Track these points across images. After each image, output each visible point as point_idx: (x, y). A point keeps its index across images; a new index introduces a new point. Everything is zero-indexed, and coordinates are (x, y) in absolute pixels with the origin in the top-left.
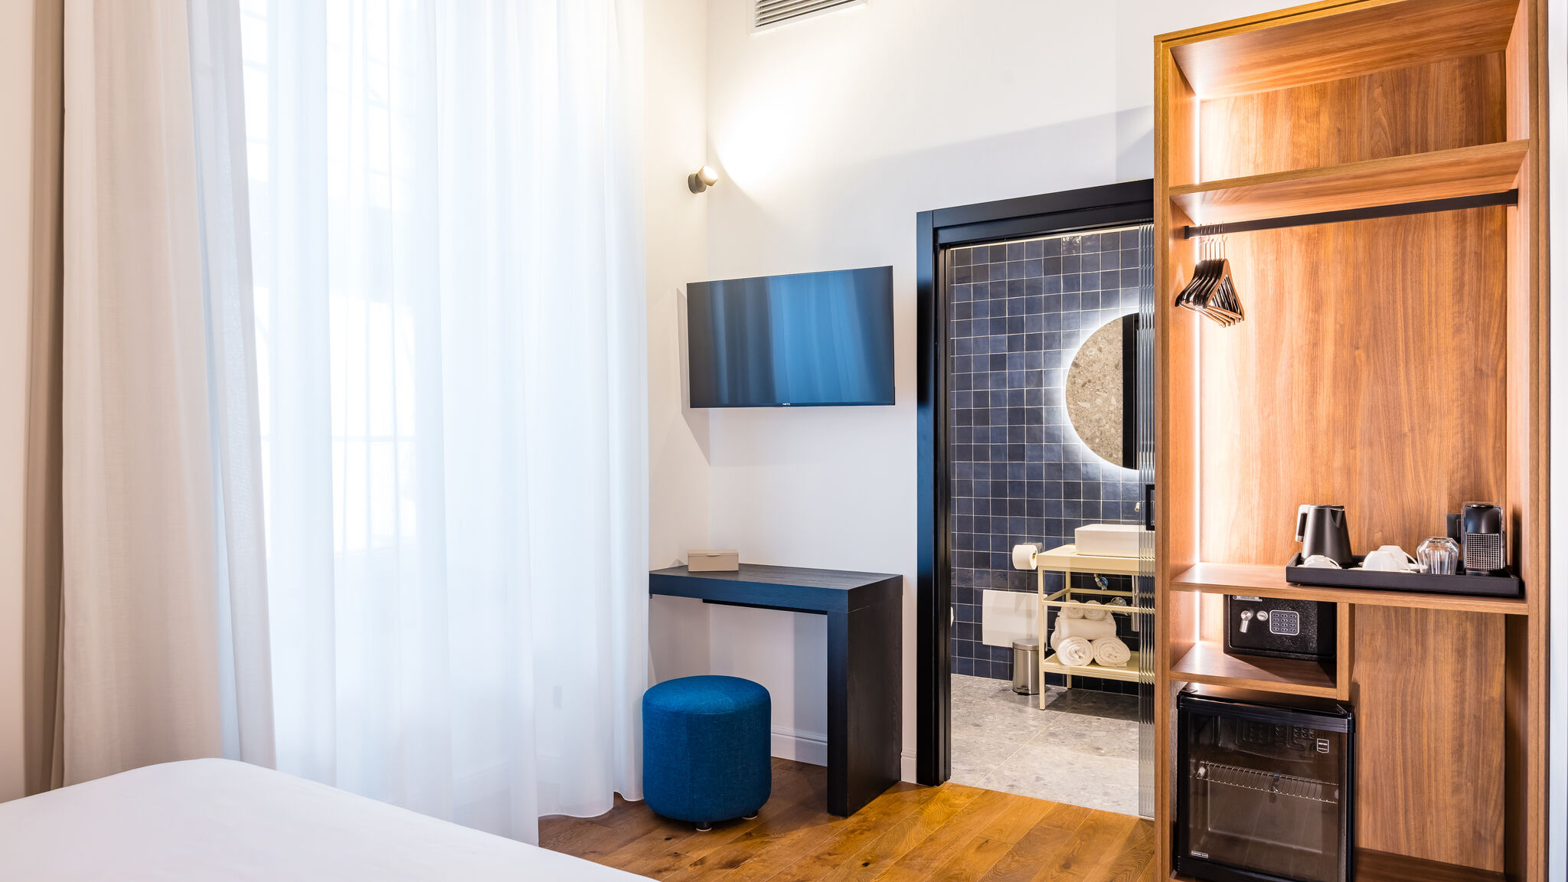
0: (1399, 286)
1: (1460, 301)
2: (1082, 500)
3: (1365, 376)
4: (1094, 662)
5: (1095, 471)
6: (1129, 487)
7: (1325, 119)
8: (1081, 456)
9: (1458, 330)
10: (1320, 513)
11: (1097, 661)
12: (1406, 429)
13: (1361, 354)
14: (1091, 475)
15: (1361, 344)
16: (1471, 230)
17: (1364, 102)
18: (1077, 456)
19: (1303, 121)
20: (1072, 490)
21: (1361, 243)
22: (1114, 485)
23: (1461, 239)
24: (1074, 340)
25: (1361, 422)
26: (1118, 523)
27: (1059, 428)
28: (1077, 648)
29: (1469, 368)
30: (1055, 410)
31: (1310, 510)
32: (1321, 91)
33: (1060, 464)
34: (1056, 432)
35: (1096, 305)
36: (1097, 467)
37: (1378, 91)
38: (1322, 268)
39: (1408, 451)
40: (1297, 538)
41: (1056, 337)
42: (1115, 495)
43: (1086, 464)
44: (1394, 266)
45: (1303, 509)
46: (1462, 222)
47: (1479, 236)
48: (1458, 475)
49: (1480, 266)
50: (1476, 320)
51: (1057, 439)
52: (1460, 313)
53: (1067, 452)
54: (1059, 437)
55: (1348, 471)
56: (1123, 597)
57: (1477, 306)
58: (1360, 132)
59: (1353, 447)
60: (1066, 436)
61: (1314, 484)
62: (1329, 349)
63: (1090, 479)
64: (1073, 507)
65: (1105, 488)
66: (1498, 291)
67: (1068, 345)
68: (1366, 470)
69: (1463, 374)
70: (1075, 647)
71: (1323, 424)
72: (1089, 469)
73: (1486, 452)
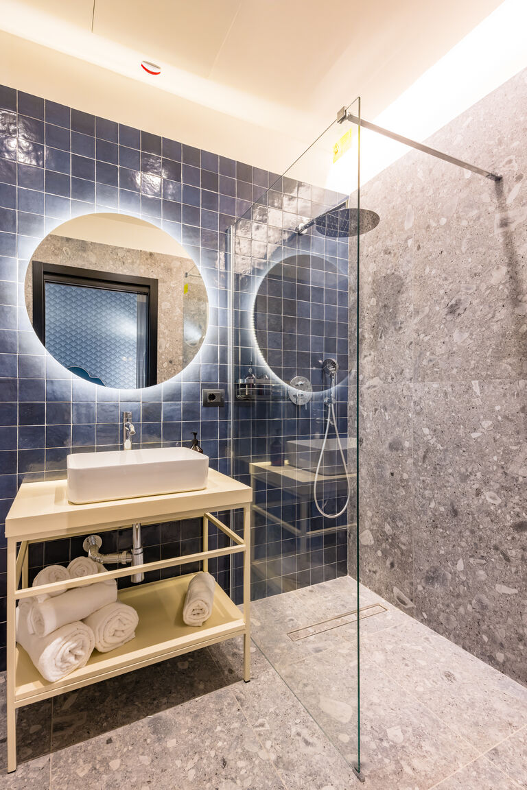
2: (46, 425)
4: (96, 653)
5: (64, 389)
6: (104, 407)
8: (44, 371)
11: (100, 649)
14: (58, 394)
18: (40, 371)
20: (32, 414)
22: (88, 406)
24: (35, 226)
26: (92, 450)
27: (13, 335)
28: (74, 645)
30: (6, 310)
33: (14, 381)
34: (9, 340)
35: (65, 192)
36: (67, 385)
41: (10, 217)
42: (89, 417)
43: (52, 382)
51: (9, 348)
53: (25, 365)
54: (13, 345)
56: (96, 534)
60: (24, 346)
63: (56, 399)
64: (35, 435)
65: (77, 410)
67: (27, 231)
70: (71, 645)
72: (56, 387)
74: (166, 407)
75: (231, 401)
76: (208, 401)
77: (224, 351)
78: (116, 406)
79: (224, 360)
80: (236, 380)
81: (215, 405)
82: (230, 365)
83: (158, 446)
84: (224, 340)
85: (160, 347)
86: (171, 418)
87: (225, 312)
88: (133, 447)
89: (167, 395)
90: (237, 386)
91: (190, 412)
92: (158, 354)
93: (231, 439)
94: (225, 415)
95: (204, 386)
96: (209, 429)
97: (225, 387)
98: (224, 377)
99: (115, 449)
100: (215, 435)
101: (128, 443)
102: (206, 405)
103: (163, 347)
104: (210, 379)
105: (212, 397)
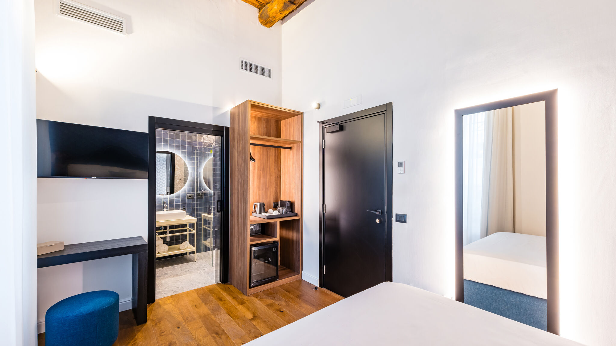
0: (267, 160)
1: (275, 164)
3: (262, 176)
4: (159, 253)
7: (256, 123)
9: (275, 169)
10: (260, 204)
12: (268, 187)
13: (261, 172)
15: (261, 170)
16: (276, 151)
17: (262, 123)
19: (252, 123)
21: (261, 150)
23: (275, 152)
25: (261, 186)
29: (276, 176)
31: (258, 204)
32: (255, 118)
37: (264, 121)
38: (255, 154)
39: (268, 191)
40: (253, 210)
44: (266, 156)
45: (255, 203)
46: (275, 150)
47: (278, 153)
48: (275, 196)
49: (278, 158)
50: (277, 167)
52: (275, 166)
55: (259, 195)
57: (277, 165)
58: (261, 129)
59: (260, 191)
61: (254, 199)
62: (256, 170)
66: (280, 162)
68: (262, 195)
69: (275, 177)
71: (255, 186)
73: (278, 191)
74: (175, 200)
75: (196, 197)
76: (189, 197)
77: (194, 184)
78: (162, 200)
79: (194, 186)
80: (197, 192)
81: (191, 198)
82: (195, 187)
83: (174, 210)
84: (194, 180)
85: (176, 174)
86: (177, 202)
87: (194, 173)
88: (166, 210)
89: (176, 196)
90: (197, 193)
91: (183, 200)
92: (175, 177)
93: (196, 208)
94: (194, 201)
95: (187, 193)
96: (189, 205)
97: (194, 194)
98: (193, 191)
99: (162, 211)
100: (191, 207)
101: (165, 209)
102: (188, 198)
103: (177, 174)
104: (189, 191)
105: (190, 196)
